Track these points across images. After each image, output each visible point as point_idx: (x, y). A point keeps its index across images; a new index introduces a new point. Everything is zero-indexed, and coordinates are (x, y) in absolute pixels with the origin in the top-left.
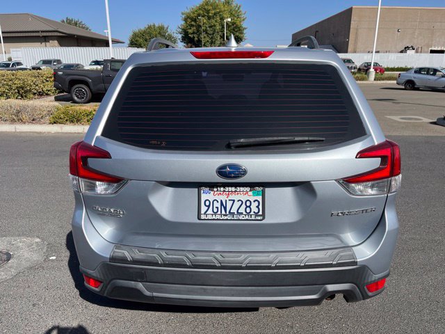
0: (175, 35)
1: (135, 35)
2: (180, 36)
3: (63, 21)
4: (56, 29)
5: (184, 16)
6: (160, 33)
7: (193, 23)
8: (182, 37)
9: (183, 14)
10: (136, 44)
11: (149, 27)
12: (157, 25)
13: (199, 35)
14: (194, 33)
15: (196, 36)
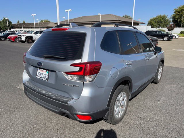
0: (170, 19)
1: (151, 20)
2: (171, 20)
3: (123, 16)
4: (118, 20)
5: (175, 11)
6: (163, 19)
7: (178, 14)
8: (173, 20)
9: (174, 10)
10: (151, 24)
11: (158, 16)
12: (162, 15)
13: (181, 19)
14: (178, 18)
15: (179, 19)
